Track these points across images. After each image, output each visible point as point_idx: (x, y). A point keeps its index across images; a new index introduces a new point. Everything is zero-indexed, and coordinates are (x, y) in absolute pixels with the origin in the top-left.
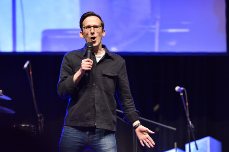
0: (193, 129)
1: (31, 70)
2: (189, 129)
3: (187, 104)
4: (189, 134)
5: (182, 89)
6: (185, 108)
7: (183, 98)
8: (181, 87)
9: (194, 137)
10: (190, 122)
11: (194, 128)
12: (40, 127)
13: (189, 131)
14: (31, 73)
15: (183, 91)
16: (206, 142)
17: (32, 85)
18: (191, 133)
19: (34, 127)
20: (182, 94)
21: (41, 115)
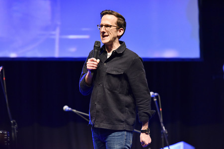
0: (166, 134)
1: (4, 76)
2: (162, 135)
3: (161, 109)
4: (163, 140)
5: (156, 94)
6: (159, 113)
7: (156, 103)
8: (155, 92)
9: (167, 142)
10: (164, 128)
11: (168, 133)
12: (13, 134)
13: (162, 137)
14: (4, 79)
15: (157, 97)
16: (179, 147)
17: (6, 91)
18: (164, 138)
19: (7, 134)
20: (155, 100)
21: (15, 121)
